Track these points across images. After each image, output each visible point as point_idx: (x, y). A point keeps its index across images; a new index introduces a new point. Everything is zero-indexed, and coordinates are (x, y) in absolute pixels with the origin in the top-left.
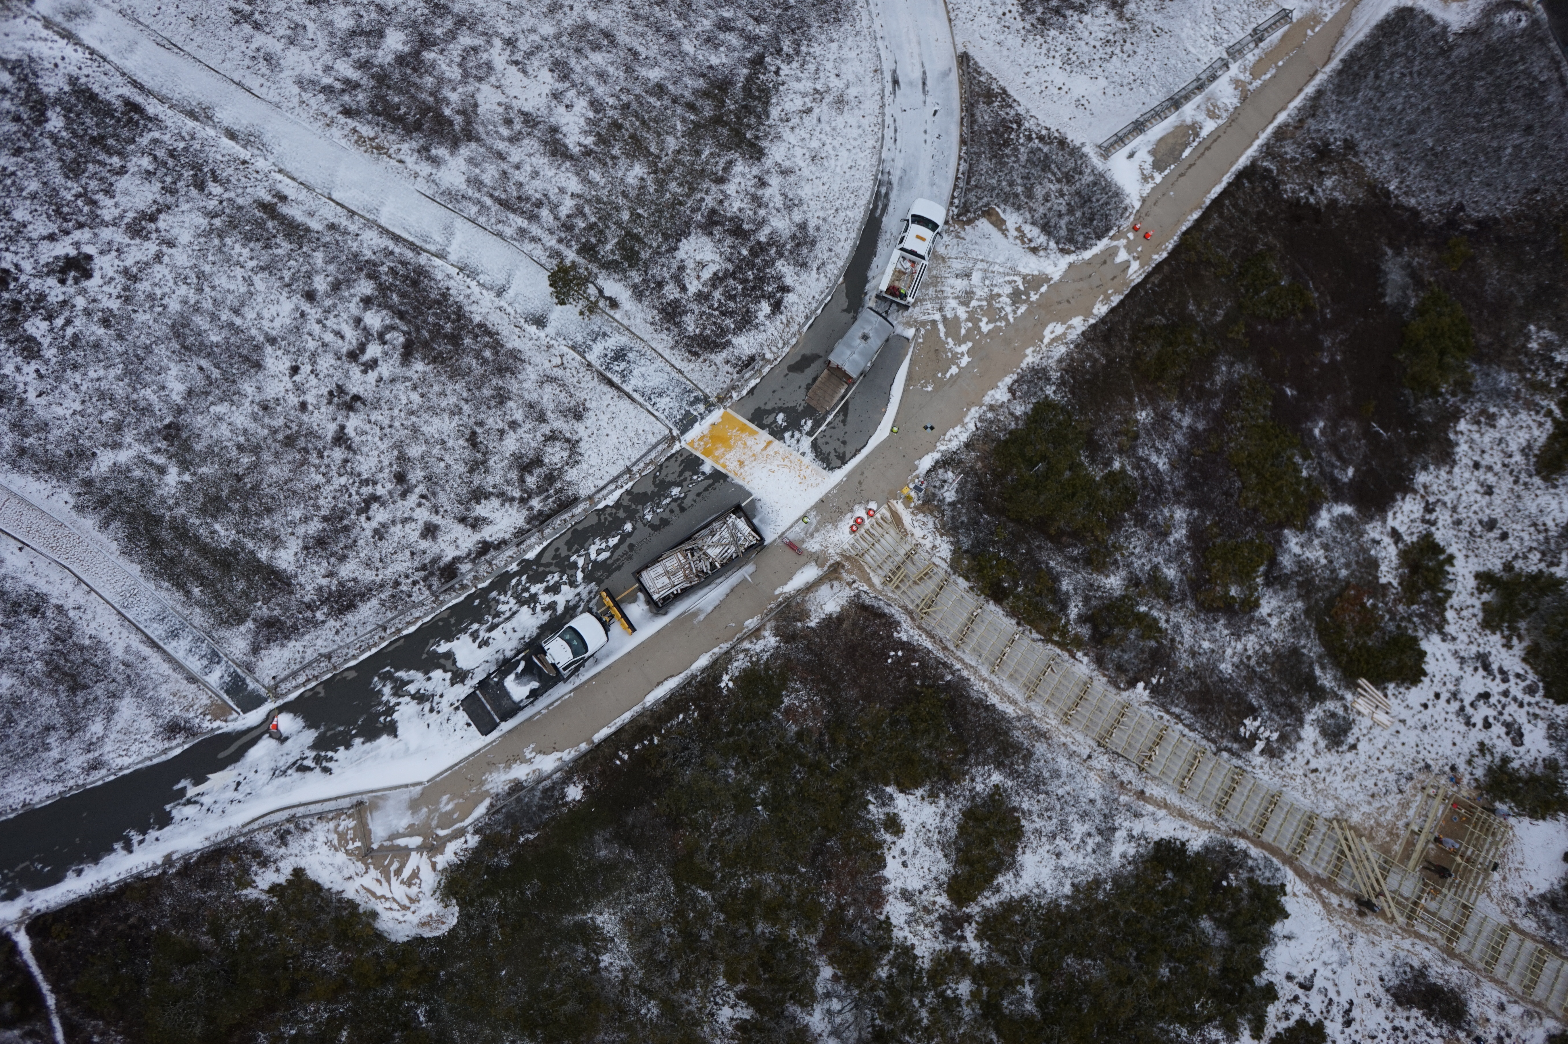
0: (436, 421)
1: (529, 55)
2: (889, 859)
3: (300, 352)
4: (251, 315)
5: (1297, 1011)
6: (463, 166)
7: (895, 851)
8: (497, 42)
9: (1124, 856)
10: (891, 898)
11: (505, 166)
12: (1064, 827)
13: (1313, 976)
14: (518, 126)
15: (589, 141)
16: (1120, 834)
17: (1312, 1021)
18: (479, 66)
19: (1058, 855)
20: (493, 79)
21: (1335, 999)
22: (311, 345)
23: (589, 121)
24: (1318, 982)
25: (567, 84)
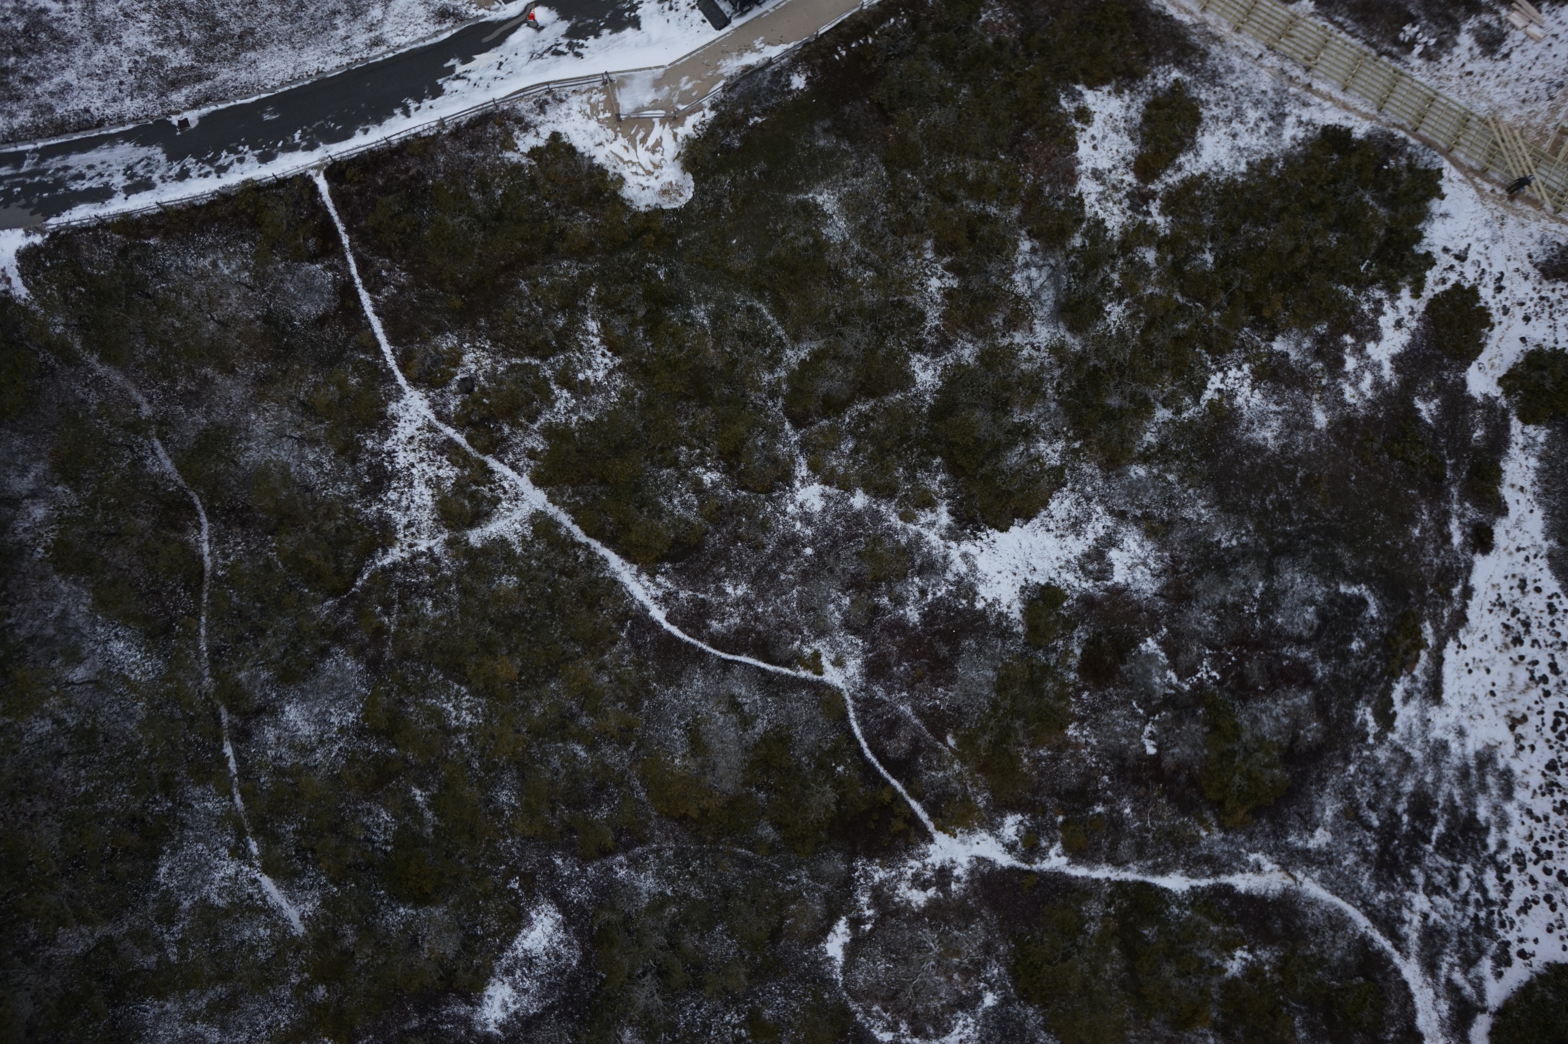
2: (1080, 144)
5: (1453, 277)
7: (1086, 136)
9: (1294, 138)
10: (1083, 177)
12: (1239, 113)
13: (1467, 249)
16: (1290, 120)
17: (1467, 285)
19: (1234, 136)
21: (1488, 269)
24: (1472, 256)
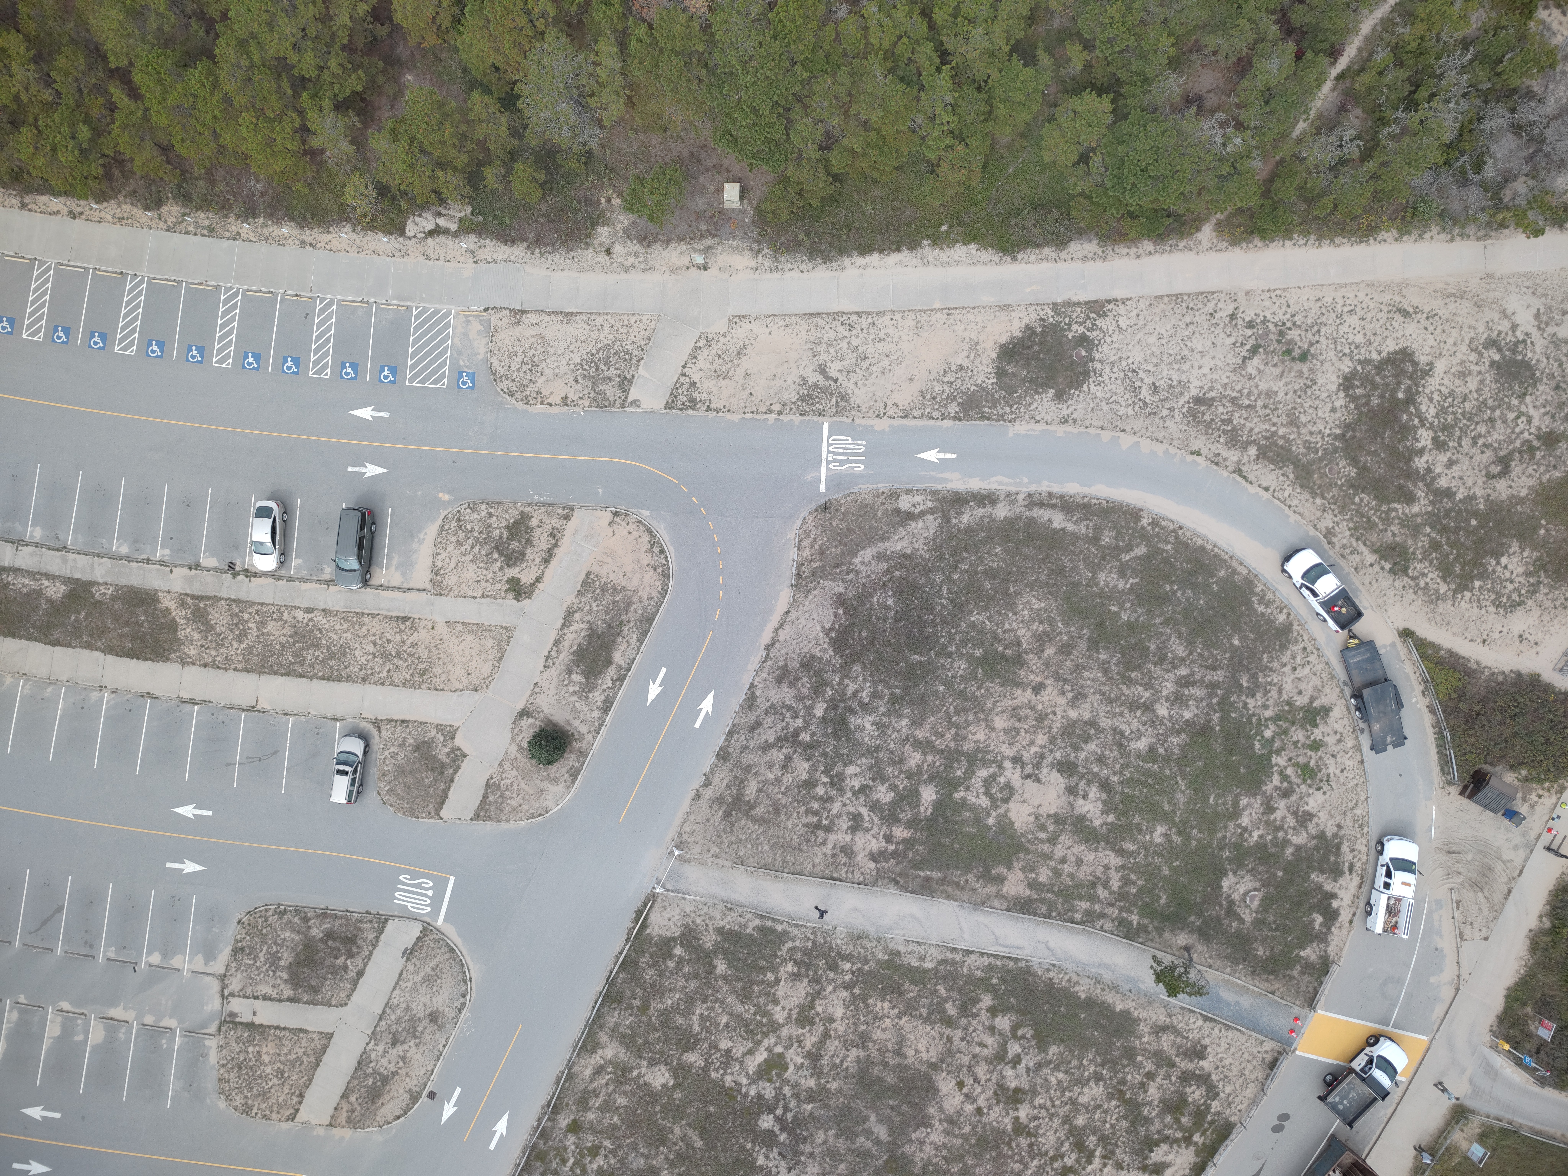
0: (1086, 1090)
1: (1037, 766)
3: (959, 1069)
4: (911, 1052)
6: (1021, 876)
8: (1007, 764)
11: (1052, 864)
14: (1051, 828)
15: (1111, 818)
18: (1001, 790)
20: (1016, 796)
22: (966, 1060)
23: (1105, 803)
25: (1076, 778)
